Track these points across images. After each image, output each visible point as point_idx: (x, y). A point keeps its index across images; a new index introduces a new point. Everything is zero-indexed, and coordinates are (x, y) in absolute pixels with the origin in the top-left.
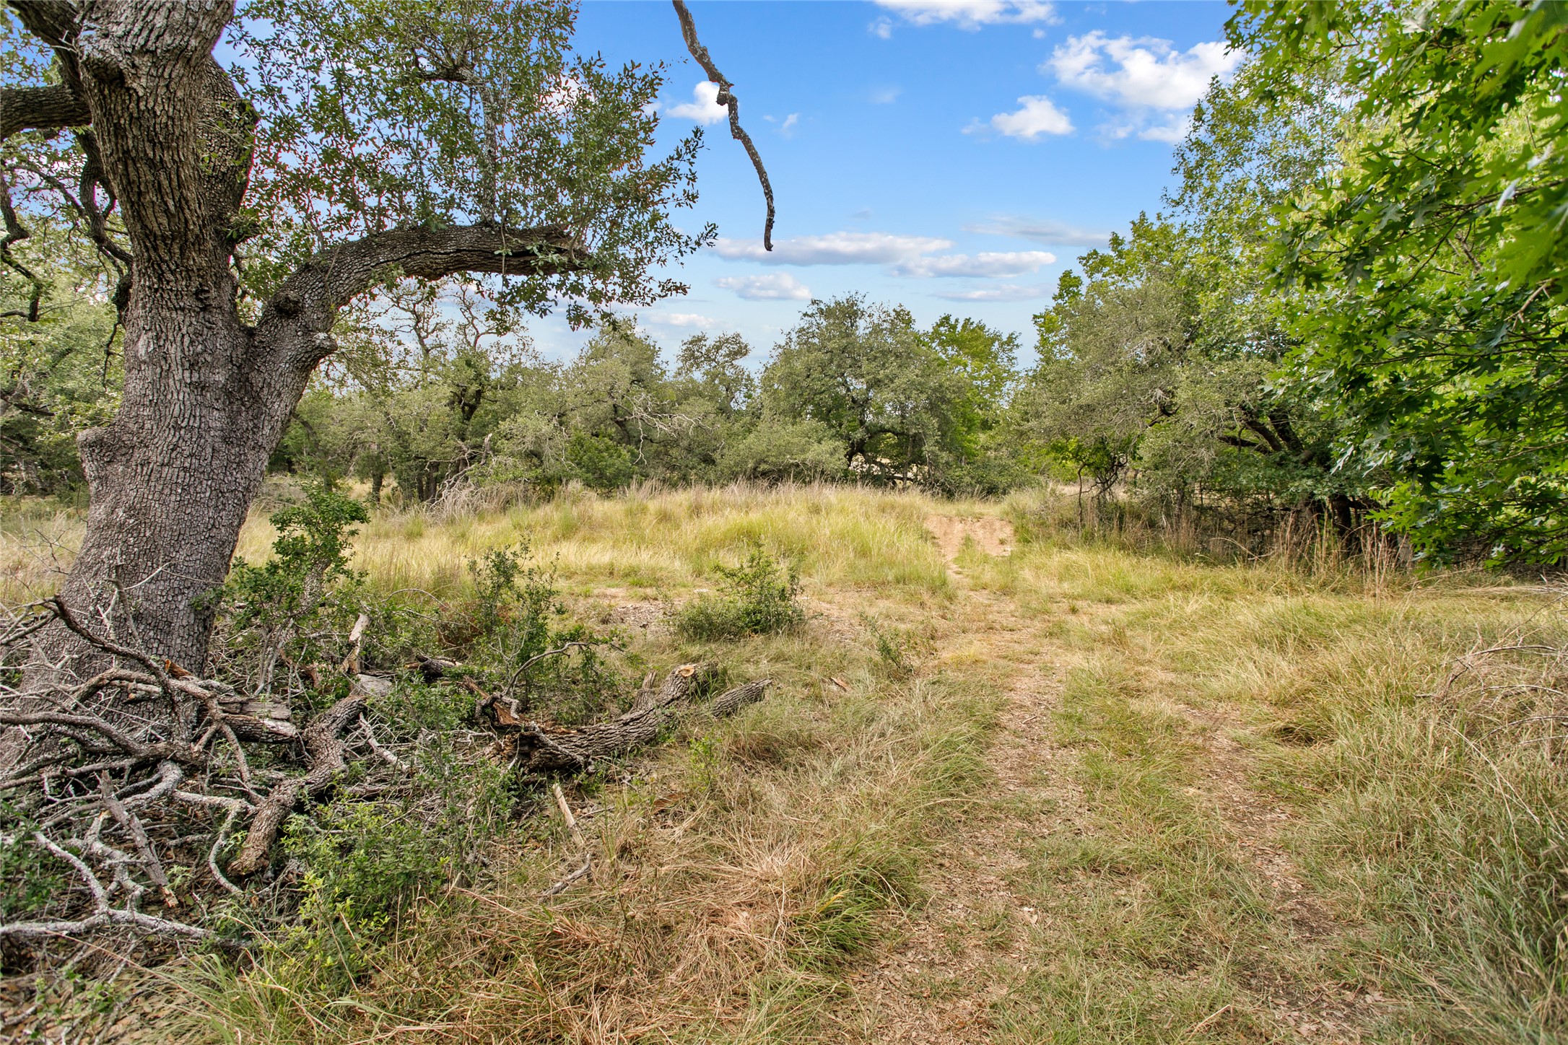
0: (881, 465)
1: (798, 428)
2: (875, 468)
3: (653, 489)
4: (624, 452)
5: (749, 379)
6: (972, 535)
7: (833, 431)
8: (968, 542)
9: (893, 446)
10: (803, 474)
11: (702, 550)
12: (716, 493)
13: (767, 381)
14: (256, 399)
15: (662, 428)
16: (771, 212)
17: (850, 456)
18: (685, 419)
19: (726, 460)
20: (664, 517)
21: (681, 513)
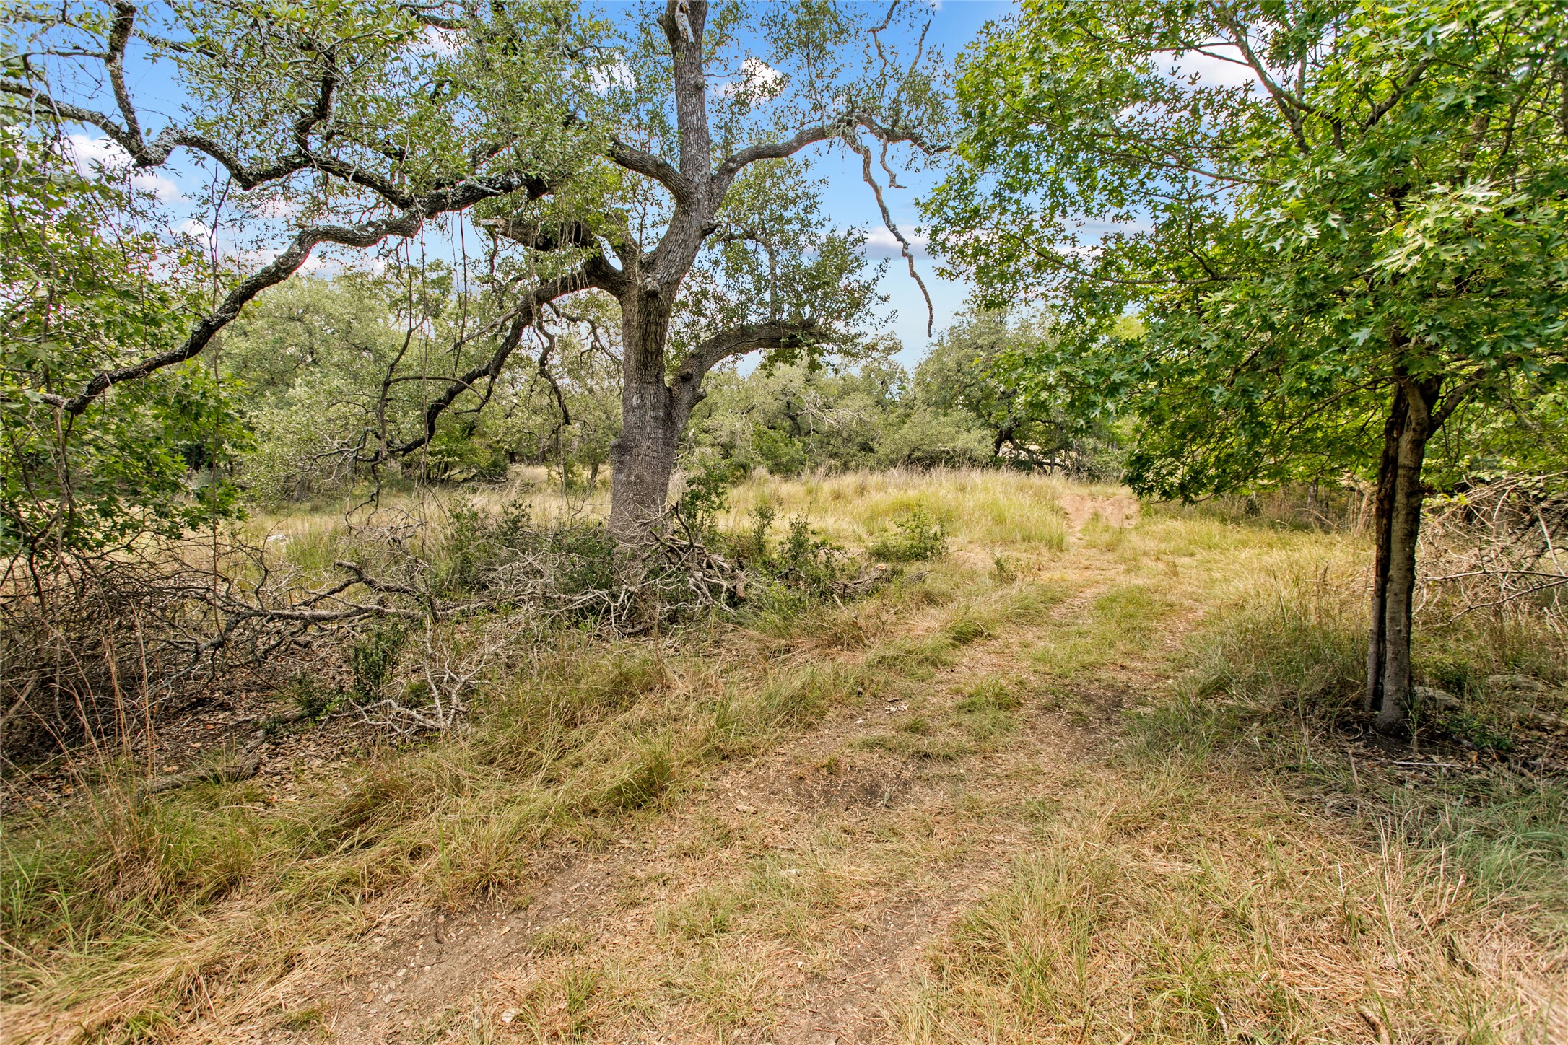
0: (1028, 451)
1: (948, 419)
2: (1023, 454)
3: (827, 474)
4: (797, 442)
5: (903, 371)
6: (1100, 511)
7: (982, 420)
8: (1096, 516)
9: (1041, 433)
10: (952, 460)
11: (872, 518)
12: (878, 477)
13: (921, 373)
14: (673, 423)
15: (829, 420)
16: (931, 316)
17: (998, 444)
18: (846, 414)
19: (884, 448)
20: (837, 496)
21: (849, 492)
